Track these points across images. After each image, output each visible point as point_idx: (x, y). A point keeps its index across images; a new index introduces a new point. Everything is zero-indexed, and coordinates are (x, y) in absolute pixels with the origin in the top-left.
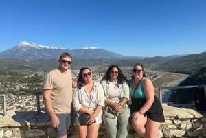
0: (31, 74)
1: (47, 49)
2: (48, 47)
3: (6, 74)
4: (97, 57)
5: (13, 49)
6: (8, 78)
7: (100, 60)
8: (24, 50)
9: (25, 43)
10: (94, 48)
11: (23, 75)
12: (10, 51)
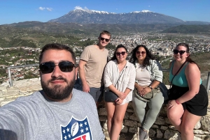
0: (85, 38)
1: (98, 14)
2: (99, 12)
3: (65, 37)
4: (149, 22)
5: (69, 14)
6: (67, 41)
7: (153, 26)
8: (79, 15)
9: (79, 8)
10: (146, 11)
11: (78, 39)
12: (66, 16)
